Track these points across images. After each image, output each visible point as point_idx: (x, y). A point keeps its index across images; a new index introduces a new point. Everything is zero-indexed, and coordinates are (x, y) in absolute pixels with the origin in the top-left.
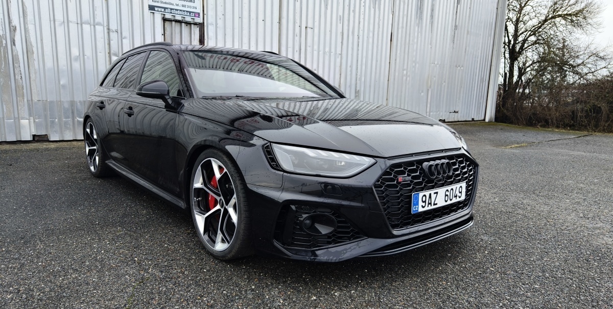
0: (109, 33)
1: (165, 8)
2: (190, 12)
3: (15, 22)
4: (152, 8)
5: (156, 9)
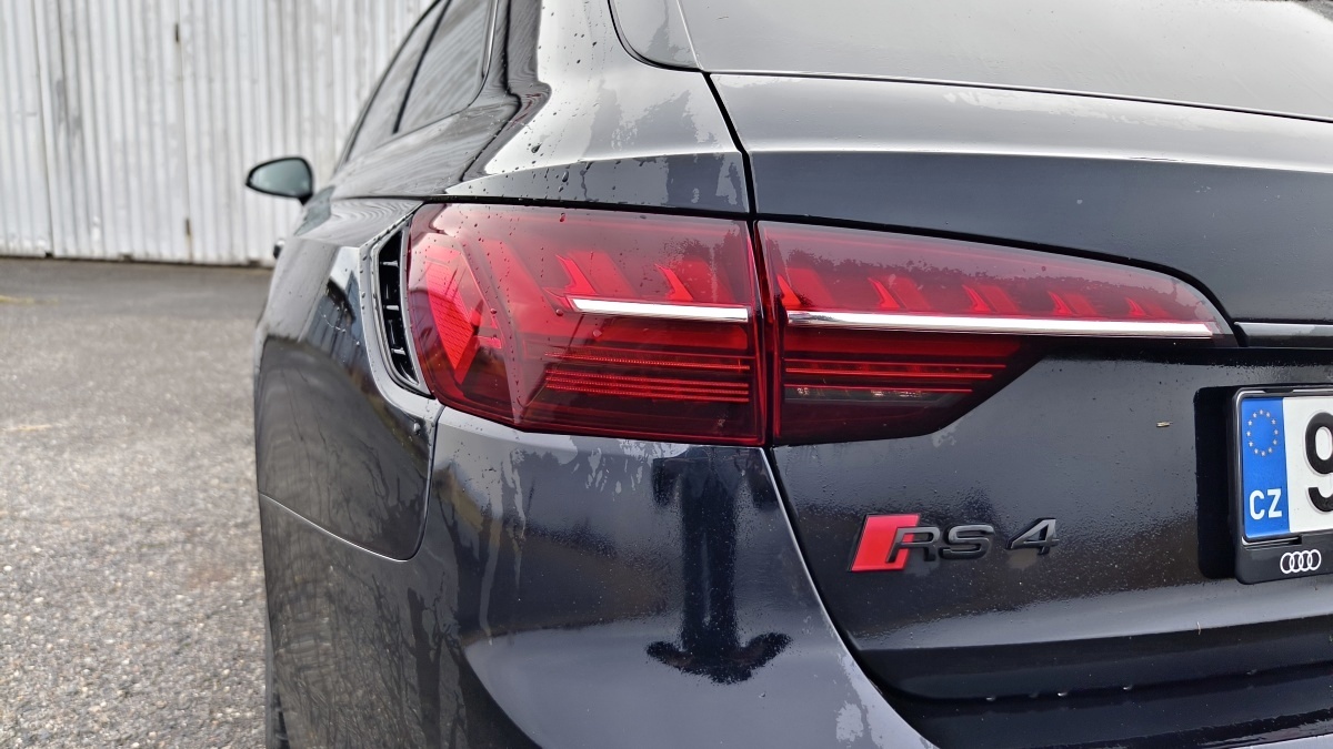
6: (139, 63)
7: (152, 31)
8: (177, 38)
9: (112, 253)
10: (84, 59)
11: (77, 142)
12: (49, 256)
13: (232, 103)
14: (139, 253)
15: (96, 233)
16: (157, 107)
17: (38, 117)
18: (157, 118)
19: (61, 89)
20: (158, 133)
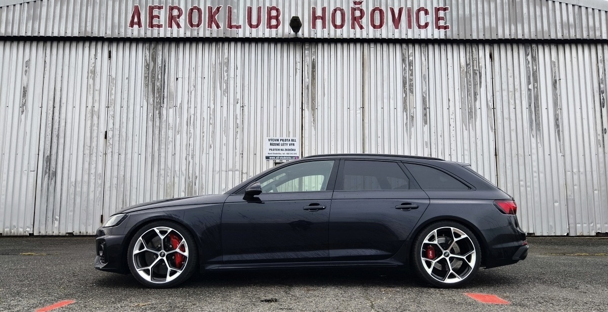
0: (242, 174)
1: (276, 157)
2: (292, 157)
3: (197, 174)
4: (267, 158)
5: (270, 158)
6: (86, 147)
7: (95, 134)
8: (106, 137)
9: (63, 232)
10: (61, 147)
11: (53, 182)
12: (31, 235)
13: (129, 163)
14: (76, 232)
15: (56, 223)
16: (93, 166)
17: (36, 172)
18: (93, 171)
19: (48, 160)
20: (92, 177)
